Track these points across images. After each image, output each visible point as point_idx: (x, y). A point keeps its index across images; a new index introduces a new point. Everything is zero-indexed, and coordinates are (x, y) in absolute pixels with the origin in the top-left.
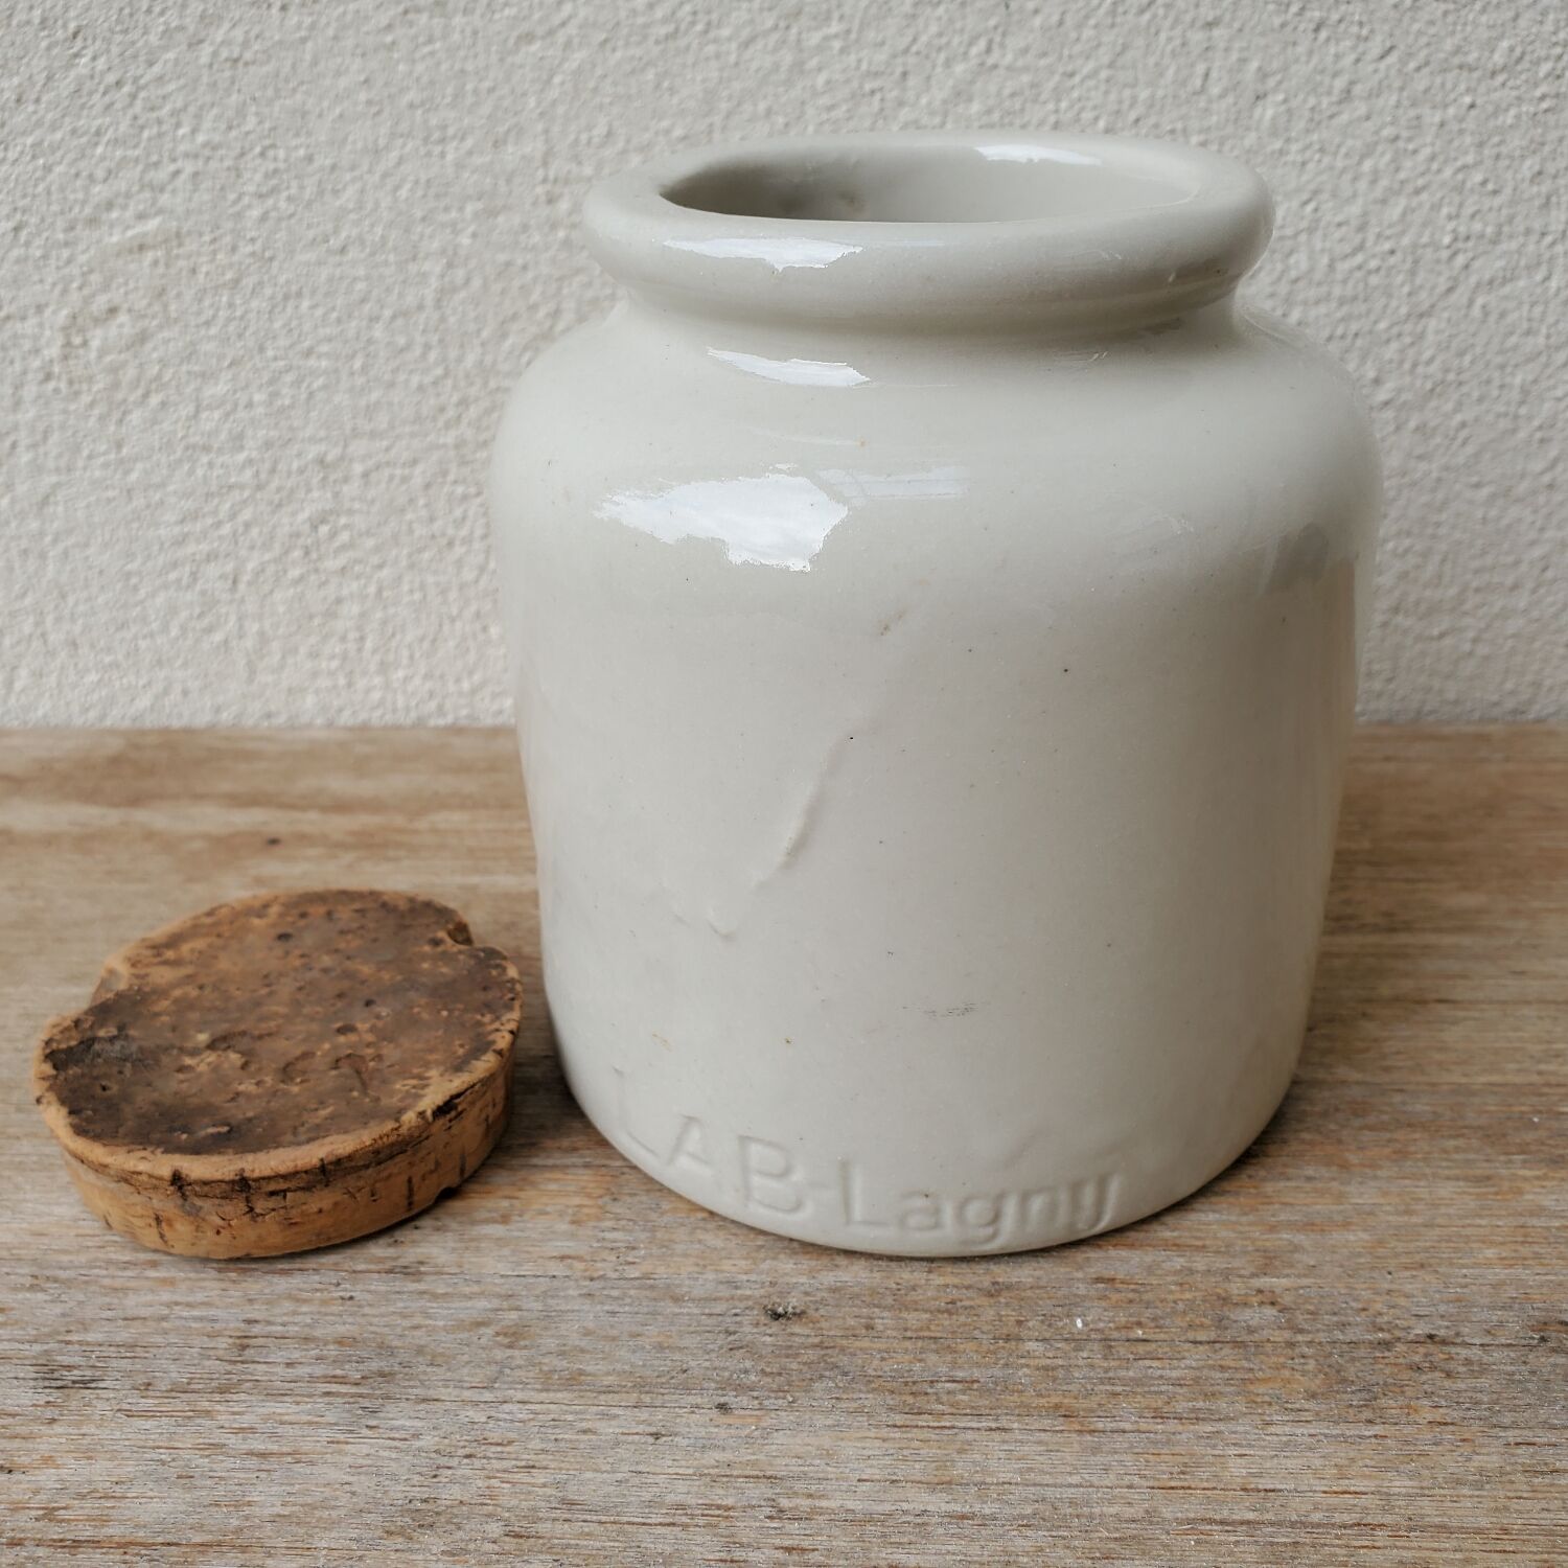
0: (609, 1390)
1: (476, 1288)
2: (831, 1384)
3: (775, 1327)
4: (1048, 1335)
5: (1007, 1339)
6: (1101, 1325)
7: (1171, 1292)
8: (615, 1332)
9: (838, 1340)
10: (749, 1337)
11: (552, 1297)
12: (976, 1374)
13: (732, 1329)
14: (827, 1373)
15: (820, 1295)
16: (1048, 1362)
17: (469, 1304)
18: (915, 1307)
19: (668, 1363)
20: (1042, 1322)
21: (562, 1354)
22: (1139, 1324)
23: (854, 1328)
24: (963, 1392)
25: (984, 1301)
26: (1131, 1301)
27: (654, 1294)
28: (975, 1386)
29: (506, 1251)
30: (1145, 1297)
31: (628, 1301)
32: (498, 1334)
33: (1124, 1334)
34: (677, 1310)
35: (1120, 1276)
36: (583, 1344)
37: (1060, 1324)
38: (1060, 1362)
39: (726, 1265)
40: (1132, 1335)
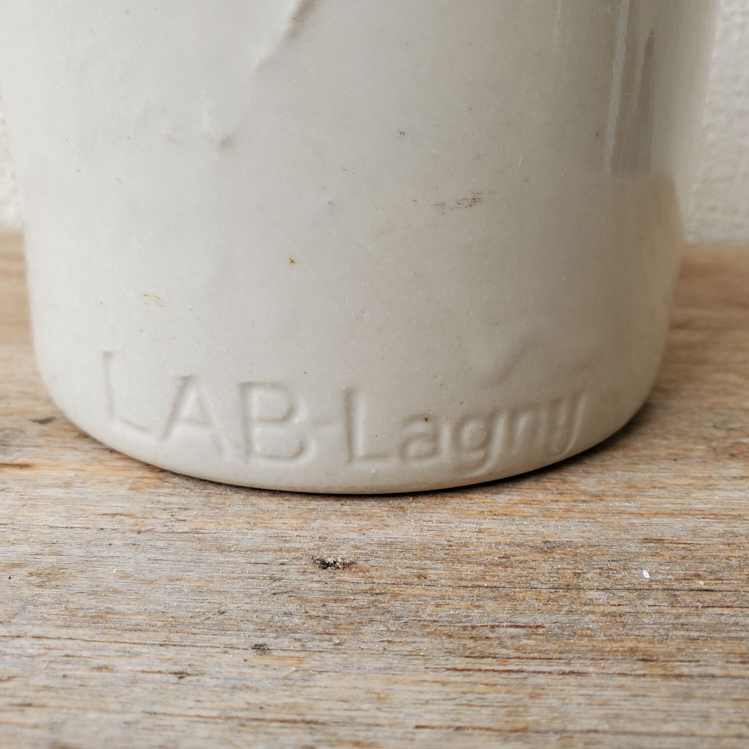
0: (137, 629)
1: (22, 536)
2: (382, 628)
3: (324, 574)
4: (608, 585)
5: (568, 588)
6: (660, 577)
7: (721, 551)
8: (154, 577)
9: (389, 587)
10: (296, 583)
11: (96, 545)
12: (540, 620)
13: (277, 576)
14: (378, 617)
15: (369, 548)
16: (614, 609)
17: (11, 548)
18: (468, 560)
19: (206, 605)
20: (600, 574)
21: (93, 594)
22: (698, 576)
23: (405, 577)
24: (528, 636)
25: (538, 556)
26: (684, 558)
27: (199, 546)
28: (541, 631)
29: (61, 508)
30: (698, 554)
31: (172, 550)
32: (31, 574)
33: (685, 585)
34: (222, 559)
35: (668, 537)
36: (117, 586)
37: (619, 576)
38: (627, 609)
39: (278, 523)
40: (693, 586)
